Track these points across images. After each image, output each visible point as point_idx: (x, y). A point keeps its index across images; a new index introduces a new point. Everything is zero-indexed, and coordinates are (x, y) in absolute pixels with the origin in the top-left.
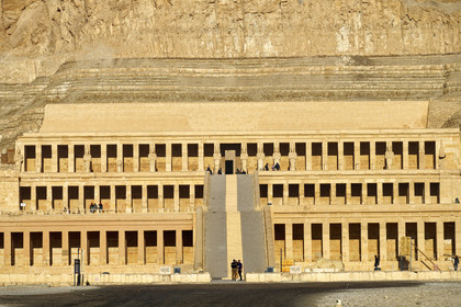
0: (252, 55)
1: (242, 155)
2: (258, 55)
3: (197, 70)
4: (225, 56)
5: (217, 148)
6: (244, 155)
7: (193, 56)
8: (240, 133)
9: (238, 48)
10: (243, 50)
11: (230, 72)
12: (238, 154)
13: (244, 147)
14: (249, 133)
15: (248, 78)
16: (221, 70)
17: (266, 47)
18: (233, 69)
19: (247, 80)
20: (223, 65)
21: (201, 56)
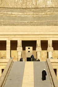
0: (41, 7)
1: (37, 48)
2: (44, 6)
3: (13, 13)
4: (28, 7)
5: (20, 44)
6: (39, 49)
7: (11, 7)
8: (36, 33)
9: (34, 3)
10: (36, 4)
11: (30, 14)
12: (34, 49)
13: (39, 43)
14: (42, 33)
15: (39, 17)
16: (25, 13)
17: (48, 2)
18: (32, 13)
19: (39, 18)
20: (27, 11)
21: (16, 7)
